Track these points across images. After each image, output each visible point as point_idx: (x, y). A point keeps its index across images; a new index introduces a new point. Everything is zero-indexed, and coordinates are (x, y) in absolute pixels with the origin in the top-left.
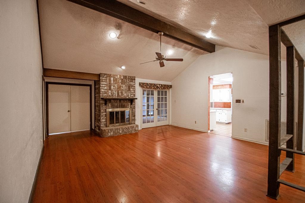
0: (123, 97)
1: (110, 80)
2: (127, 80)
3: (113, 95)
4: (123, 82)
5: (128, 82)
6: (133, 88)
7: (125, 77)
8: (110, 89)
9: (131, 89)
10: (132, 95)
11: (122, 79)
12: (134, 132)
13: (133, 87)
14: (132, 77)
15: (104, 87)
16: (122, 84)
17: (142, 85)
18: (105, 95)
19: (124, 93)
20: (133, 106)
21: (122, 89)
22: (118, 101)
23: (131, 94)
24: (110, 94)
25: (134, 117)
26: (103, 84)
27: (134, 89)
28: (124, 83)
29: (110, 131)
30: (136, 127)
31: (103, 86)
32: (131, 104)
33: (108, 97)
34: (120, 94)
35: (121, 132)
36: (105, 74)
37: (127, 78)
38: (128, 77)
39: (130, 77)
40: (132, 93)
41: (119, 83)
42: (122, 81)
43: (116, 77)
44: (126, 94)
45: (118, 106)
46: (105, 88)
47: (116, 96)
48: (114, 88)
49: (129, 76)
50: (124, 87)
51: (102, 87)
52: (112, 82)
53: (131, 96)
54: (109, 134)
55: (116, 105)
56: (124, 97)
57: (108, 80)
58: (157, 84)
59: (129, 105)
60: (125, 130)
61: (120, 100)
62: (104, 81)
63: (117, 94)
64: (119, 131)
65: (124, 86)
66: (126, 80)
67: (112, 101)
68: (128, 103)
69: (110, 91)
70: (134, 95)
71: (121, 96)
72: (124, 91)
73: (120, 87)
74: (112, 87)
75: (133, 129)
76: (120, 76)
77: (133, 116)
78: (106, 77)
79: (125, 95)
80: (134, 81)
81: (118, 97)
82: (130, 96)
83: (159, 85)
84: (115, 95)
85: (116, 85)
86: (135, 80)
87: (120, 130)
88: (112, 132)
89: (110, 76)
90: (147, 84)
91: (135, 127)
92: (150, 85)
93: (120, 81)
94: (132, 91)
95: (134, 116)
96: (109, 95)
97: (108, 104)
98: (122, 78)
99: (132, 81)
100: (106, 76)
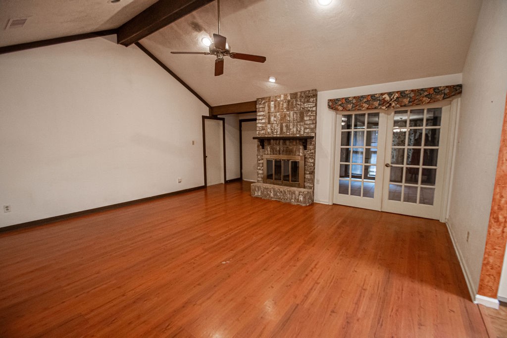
0: (289, 134)
1: (269, 107)
2: (298, 100)
3: (272, 133)
4: (290, 106)
5: (300, 105)
6: (310, 116)
7: (294, 96)
8: (269, 122)
9: (305, 119)
10: (307, 131)
11: (289, 101)
13: (310, 113)
14: (309, 91)
15: (261, 119)
16: (288, 109)
17: (333, 105)
18: (263, 132)
19: (291, 127)
20: (309, 153)
21: (289, 119)
22: (281, 141)
23: (305, 128)
24: (269, 130)
25: (309, 174)
26: (260, 116)
27: (312, 117)
28: (293, 108)
29: (257, 189)
31: (261, 118)
32: (305, 148)
33: (266, 136)
34: (285, 129)
35: (272, 195)
36: (263, 99)
37: (299, 96)
38: (299, 94)
39: (305, 92)
40: (307, 127)
41: (282, 109)
42: (288, 104)
43: (279, 100)
44: (295, 129)
45: (281, 152)
46: (263, 121)
47: (279, 133)
48: (275, 119)
49: (301, 92)
50: (292, 115)
51: (259, 119)
52: (272, 109)
53: (304, 132)
54: (256, 194)
55: (278, 149)
56: (291, 134)
57: (267, 108)
58: (382, 94)
59: (301, 151)
60: (278, 194)
61: (285, 139)
62: (261, 109)
63: (279, 130)
64: (269, 192)
65: (292, 113)
66: (297, 101)
67: (272, 141)
68: (298, 144)
69: (269, 126)
70: (314, 130)
71: (287, 132)
72: (291, 124)
73: (285, 116)
74: (272, 119)
76: (286, 95)
77: (308, 173)
78: (264, 103)
79: (293, 131)
80: (312, 100)
81: (282, 136)
82: (303, 132)
84: (277, 132)
85: (278, 114)
86: (315, 96)
87: (270, 192)
88: (260, 192)
89: (269, 100)
90: (347, 99)
92: (354, 101)
93: (285, 105)
94: (308, 122)
95: (312, 173)
96: (268, 133)
97: (266, 147)
98: (289, 98)
99: (308, 101)
100: (263, 101)
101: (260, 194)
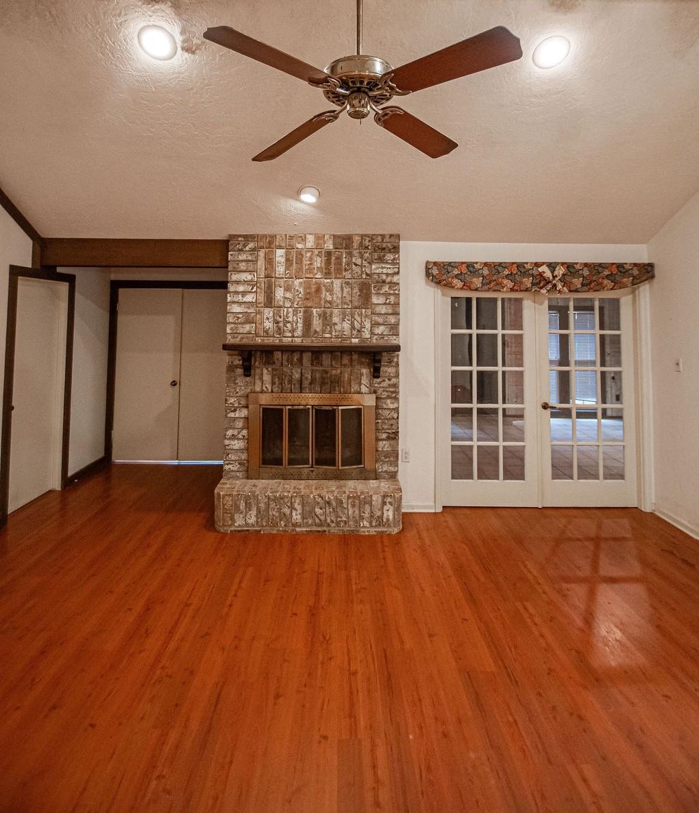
0: (329, 338)
1: (270, 262)
2: (355, 253)
3: (280, 331)
4: (332, 265)
5: (362, 266)
6: (387, 295)
7: (344, 242)
8: (269, 302)
9: (375, 300)
10: (380, 330)
11: (329, 254)
12: (373, 531)
13: (386, 288)
14: (383, 236)
15: (244, 293)
16: (327, 274)
17: (439, 274)
18: (247, 327)
19: (335, 319)
20: (385, 384)
21: (329, 298)
22: (307, 357)
23: (375, 324)
24: (268, 325)
25: (388, 438)
26: (238, 282)
27: (392, 299)
28: (339, 271)
29: (242, 506)
30: (384, 503)
31: (241, 288)
32: (376, 373)
33: (259, 340)
34: (317, 324)
35: (296, 517)
36: (248, 238)
37: (355, 245)
38: (357, 239)
39: (372, 238)
40: (380, 320)
41: (310, 270)
42: (328, 262)
43: (300, 246)
44: (346, 325)
45: (306, 384)
46: (249, 298)
47: (299, 332)
48: (288, 295)
49: (362, 236)
50: (337, 290)
51: (237, 293)
52: (280, 270)
53: (372, 333)
54: (239, 521)
55: (297, 376)
56: (337, 337)
57: (261, 263)
58: (537, 265)
59: (365, 380)
60: (318, 511)
61: (316, 353)
62: (243, 266)
63: (300, 325)
64: (287, 511)
65: (337, 283)
66: (350, 254)
67: (278, 355)
68: (355, 363)
69: (268, 312)
70: (394, 329)
71: (324, 331)
72: (336, 311)
73: (318, 290)
74: (279, 293)
75: (366, 515)
76: (319, 238)
77: (384, 436)
78: (253, 250)
79: (343, 329)
80: (390, 257)
81: (308, 342)
82: (369, 333)
83: (552, 266)
84: (293, 331)
85: (297, 282)
86: (396, 249)
87: (292, 508)
88: (254, 512)
89: (270, 242)
90: (470, 265)
91: (377, 499)
92: (486, 272)
93: (318, 262)
94: (383, 310)
95: (394, 436)
96: (266, 332)
97: (258, 371)
98: (329, 246)
99: (381, 260)
100: (251, 245)
101: (252, 520)
